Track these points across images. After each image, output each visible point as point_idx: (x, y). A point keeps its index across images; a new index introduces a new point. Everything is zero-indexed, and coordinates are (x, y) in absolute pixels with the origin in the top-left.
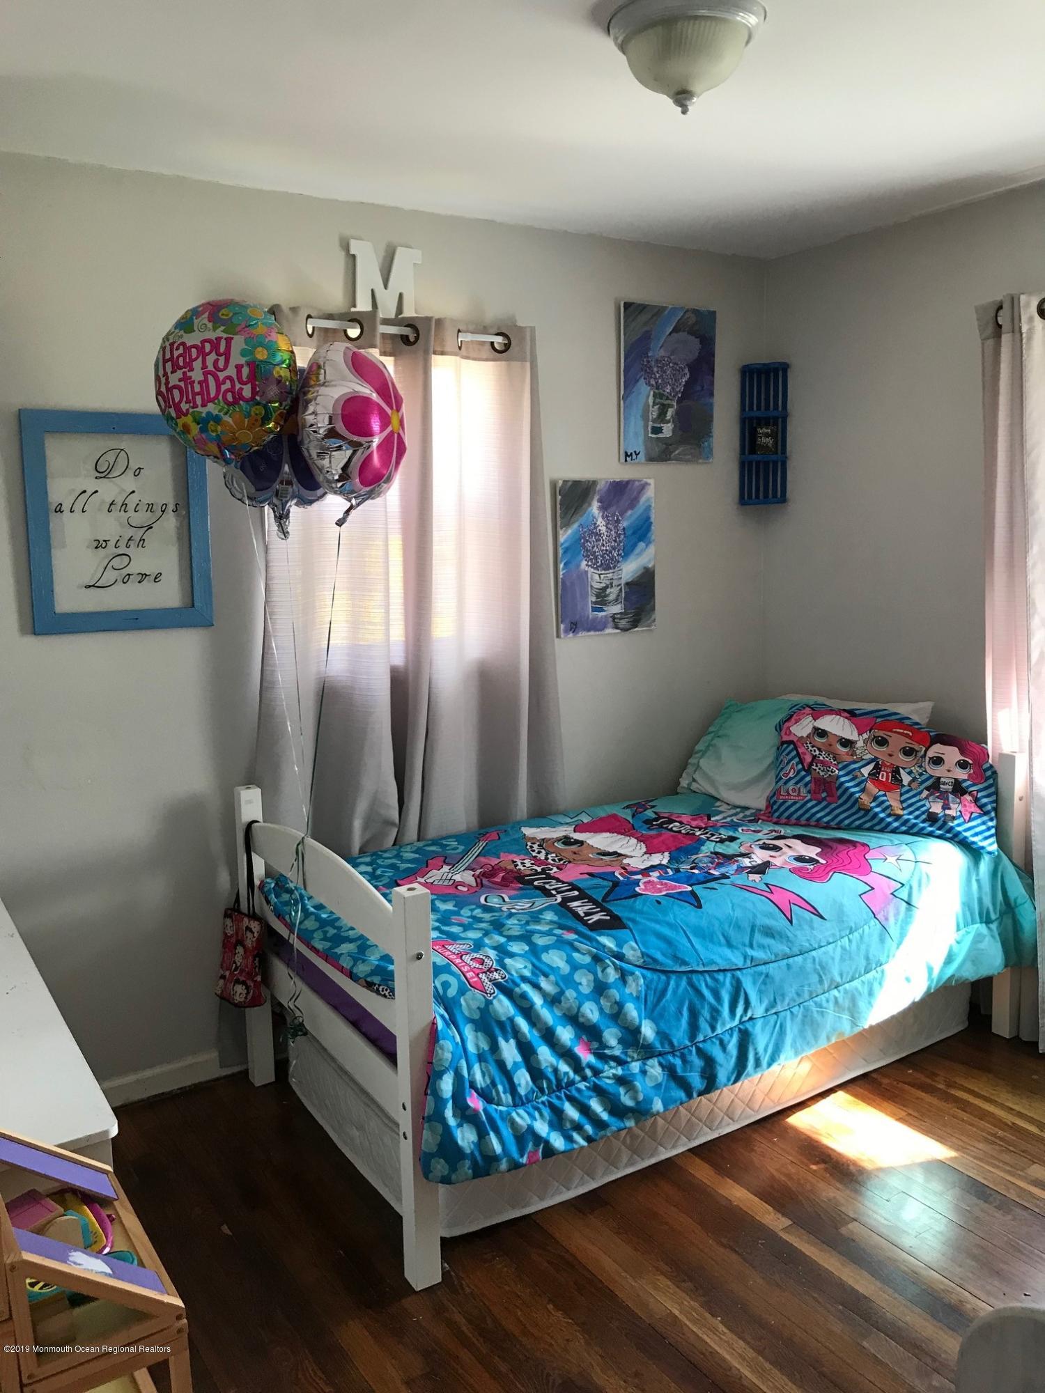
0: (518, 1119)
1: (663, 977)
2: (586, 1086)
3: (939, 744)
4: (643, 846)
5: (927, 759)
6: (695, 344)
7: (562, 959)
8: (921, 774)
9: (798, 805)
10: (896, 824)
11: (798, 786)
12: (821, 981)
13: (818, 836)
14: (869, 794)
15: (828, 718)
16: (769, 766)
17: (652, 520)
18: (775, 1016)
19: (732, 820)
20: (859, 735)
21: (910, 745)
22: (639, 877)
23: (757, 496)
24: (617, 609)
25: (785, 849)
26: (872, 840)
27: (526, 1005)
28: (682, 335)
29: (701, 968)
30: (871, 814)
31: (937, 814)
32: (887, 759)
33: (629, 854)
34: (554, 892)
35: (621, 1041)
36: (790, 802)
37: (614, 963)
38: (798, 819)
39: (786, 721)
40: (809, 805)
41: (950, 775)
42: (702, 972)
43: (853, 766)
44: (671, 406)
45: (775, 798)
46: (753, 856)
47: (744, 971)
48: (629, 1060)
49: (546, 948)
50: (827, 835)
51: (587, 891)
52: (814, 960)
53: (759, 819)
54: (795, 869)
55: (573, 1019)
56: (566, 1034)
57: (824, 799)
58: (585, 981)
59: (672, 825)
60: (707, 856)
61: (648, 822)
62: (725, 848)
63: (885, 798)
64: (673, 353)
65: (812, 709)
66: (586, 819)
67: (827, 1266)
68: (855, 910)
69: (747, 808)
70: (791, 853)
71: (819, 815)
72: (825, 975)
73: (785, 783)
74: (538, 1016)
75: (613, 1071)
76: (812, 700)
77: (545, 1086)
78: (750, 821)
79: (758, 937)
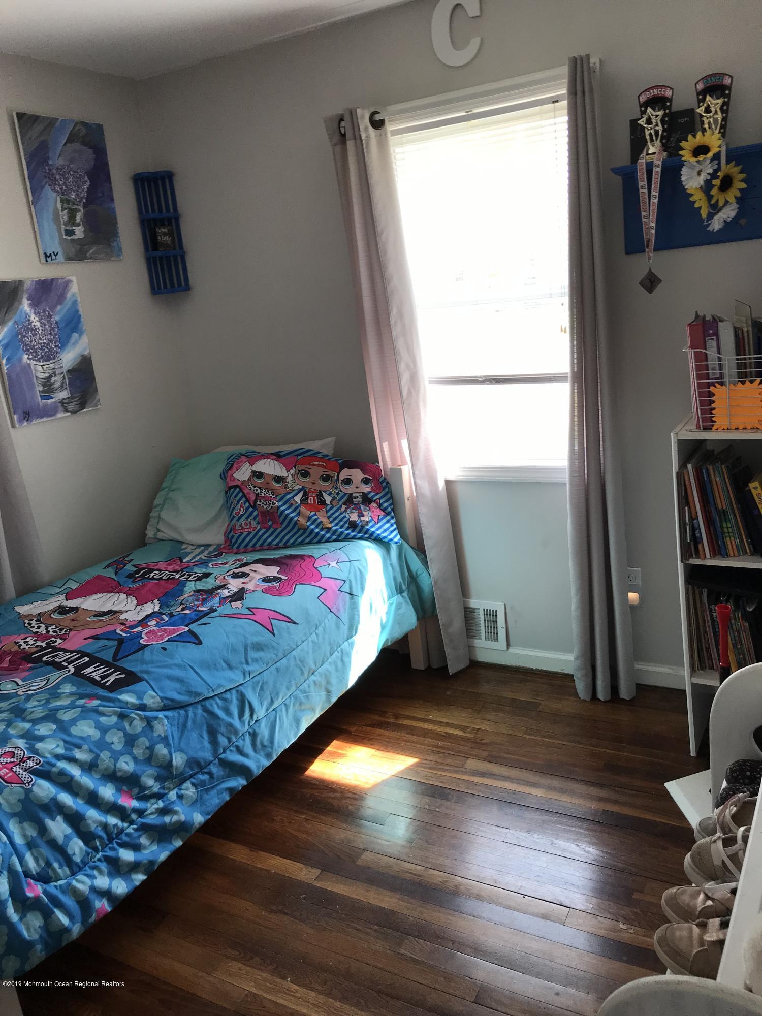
0: (80, 886)
1: (182, 712)
2: (133, 829)
3: (346, 469)
4: (133, 599)
5: (340, 481)
6: (89, 153)
7: (91, 728)
8: (338, 494)
9: (251, 535)
10: (328, 535)
11: (249, 520)
12: (302, 673)
13: (272, 557)
14: (304, 516)
15: (262, 462)
16: (221, 508)
17: (80, 313)
18: (274, 712)
19: (201, 558)
20: (287, 471)
21: (326, 473)
22: (139, 629)
23: (165, 287)
24: (64, 394)
25: (252, 574)
26: (315, 551)
27: (64, 780)
28: (77, 146)
29: (212, 694)
30: (308, 531)
31: (356, 521)
32: (310, 486)
33: (123, 609)
34: (65, 664)
35: (158, 779)
36: (245, 534)
37: (138, 715)
38: (254, 546)
39: (229, 470)
40: (260, 533)
41: (358, 490)
42: (212, 697)
43: (288, 497)
44: (78, 211)
45: (232, 533)
46: (229, 586)
47: (245, 685)
48: (166, 792)
49: (74, 722)
50: (279, 554)
51: (96, 655)
52: (295, 658)
53: (222, 553)
54: (265, 589)
55: (112, 777)
56: (107, 792)
57: (270, 527)
58: (116, 740)
59: (152, 575)
60: (192, 596)
61: (131, 576)
62: (204, 584)
63: (315, 517)
64: (71, 161)
65: (247, 456)
66: (74, 586)
67: (354, 896)
68: (316, 609)
69: (210, 545)
70: (258, 576)
71: (269, 540)
72: (304, 667)
73: (238, 520)
74: (79, 785)
75: (156, 806)
76: (244, 449)
77: (98, 844)
78: (216, 556)
79: (252, 654)
